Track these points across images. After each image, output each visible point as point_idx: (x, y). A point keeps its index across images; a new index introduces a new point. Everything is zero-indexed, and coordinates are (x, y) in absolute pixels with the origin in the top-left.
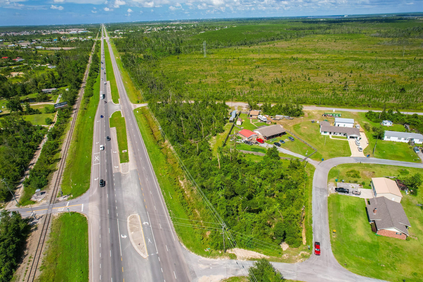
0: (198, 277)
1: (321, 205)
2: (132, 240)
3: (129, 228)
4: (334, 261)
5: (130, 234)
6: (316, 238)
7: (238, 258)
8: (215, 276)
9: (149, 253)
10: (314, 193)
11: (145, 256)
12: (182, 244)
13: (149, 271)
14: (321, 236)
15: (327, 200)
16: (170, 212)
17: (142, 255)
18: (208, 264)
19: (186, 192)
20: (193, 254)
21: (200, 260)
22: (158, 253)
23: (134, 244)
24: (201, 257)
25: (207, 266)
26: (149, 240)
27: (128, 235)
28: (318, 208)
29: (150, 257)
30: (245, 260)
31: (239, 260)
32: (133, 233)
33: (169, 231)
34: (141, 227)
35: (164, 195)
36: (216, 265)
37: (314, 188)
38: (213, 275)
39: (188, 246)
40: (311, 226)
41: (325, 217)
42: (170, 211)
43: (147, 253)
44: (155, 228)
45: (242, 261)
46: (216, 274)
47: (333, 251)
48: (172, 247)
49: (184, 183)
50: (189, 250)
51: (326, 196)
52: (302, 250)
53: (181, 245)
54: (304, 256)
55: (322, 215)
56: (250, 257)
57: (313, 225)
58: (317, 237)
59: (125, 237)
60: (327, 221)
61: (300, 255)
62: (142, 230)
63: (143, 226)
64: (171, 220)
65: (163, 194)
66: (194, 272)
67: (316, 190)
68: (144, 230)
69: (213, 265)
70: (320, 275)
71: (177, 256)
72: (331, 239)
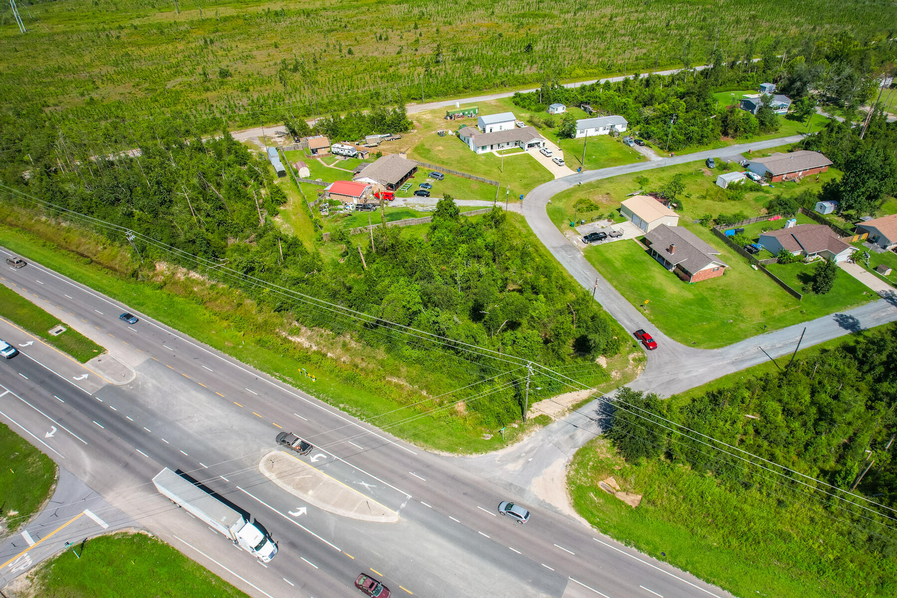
0: (528, 489)
1: (586, 272)
2: (328, 508)
3: (289, 489)
4: (680, 347)
5: (309, 497)
6: (627, 325)
7: (553, 418)
8: (549, 470)
9: (395, 507)
10: (558, 257)
11: (394, 517)
12: (436, 452)
13: (433, 537)
14: (631, 320)
15: (587, 261)
16: (344, 409)
17: (383, 520)
18: (519, 457)
19: (329, 355)
20: (475, 456)
21: (497, 459)
22: (410, 496)
23: (341, 512)
24: (494, 453)
25: (521, 462)
26: (367, 485)
27: (304, 503)
28: (586, 278)
29: (404, 513)
30: (567, 414)
31: (557, 420)
32: (311, 492)
33: (385, 445)
34: (315, 470)
35: (291, 383)
36: (532, 450)
37: (552, 251)
38: (546, 467)
39: (451, 449)
40: (605, 312)
41: (610, 289)
42: (342, 405)
43: (390, 511)
44: (350, 455)
45: (563, 418)
46: (548, 464)
47: (665, 334)
48: (426, 469)
49: (309, 338)
50: (460, 455)
51: (580, 255)
52: (628, 353)
53: (435, 455)
54: (639, 361)
56: (570, 405)
57: (605, 308)
58: (628, 323)
59: (303, 510)
60: (618, 294)
61: (631, 362)
62: (326, 477)
63: (316, 465)
64: (362, 422)
65: (285, 381)
66: (511, 484)
67: (557, 252)
68: (328, 472)
69: (527, 453)
70: (682, 376)
71: (454, 479)
72: (647, 318)
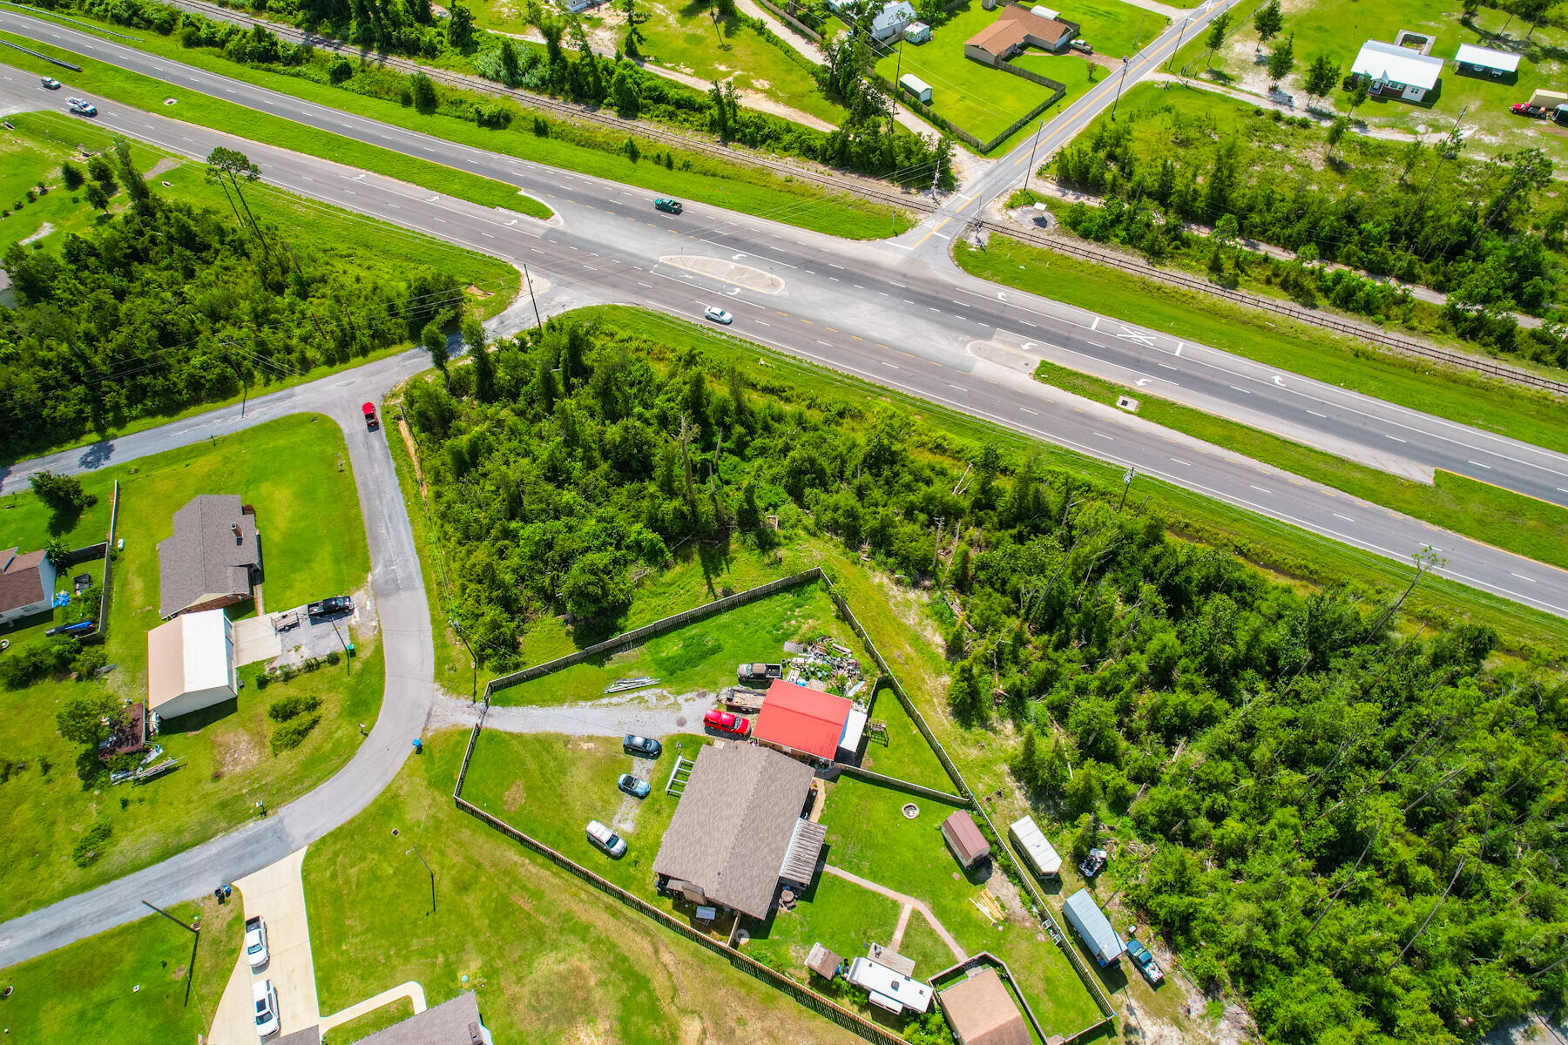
0: (554, 285)
1: (384, 531)
2: (715, 259)
5: (732, 266)
6: (378, 441)
7: (513, 338)
9: (662, 264)
11: (661, 259)
13: (633, 251)
14: (370, 448)
15: (371, 558)
17: (671, 257)
18: (555, 306)
20: (594, 305)
21: (574, 304)
23: (704, 258)
24: (576, 308)
25: (554, 303)
27: (735, 261)
28: (390, 518)
29: (654, 262)
33: (675, 306)
35: (787, 356)
37: (419, 583)
39: (615, 308)
40: (395, 459)
41: (368, 499)
42: (724, 337)
43: (666, 263)
44: (705, 295)
47: (341, 430)
48: (639, 291)
50: (607, 304)
52: (401, 404)
55: (378, 502)
57: (393, 465)
58: (377, 445)
60: (361, 493)
62: (723, 279)
63: (733, 286)
67: (410, 578)
68: (724, 283)
70: (358, 380)
71: (614, 286)
72: (347, 454)
